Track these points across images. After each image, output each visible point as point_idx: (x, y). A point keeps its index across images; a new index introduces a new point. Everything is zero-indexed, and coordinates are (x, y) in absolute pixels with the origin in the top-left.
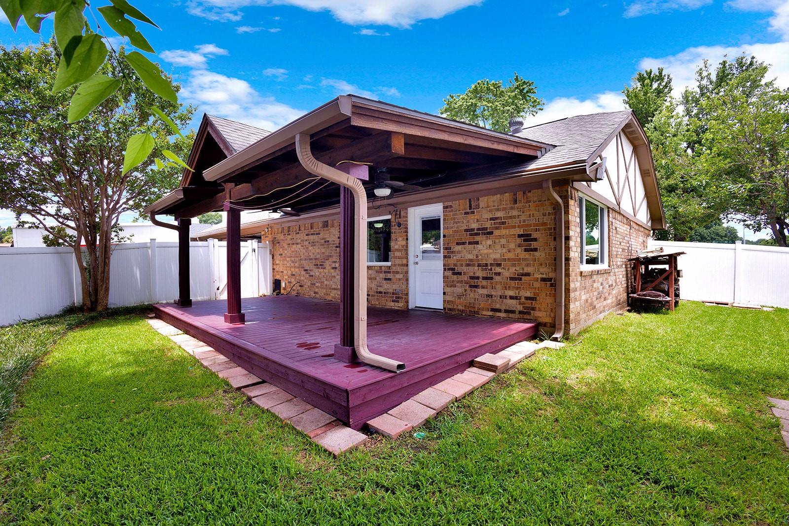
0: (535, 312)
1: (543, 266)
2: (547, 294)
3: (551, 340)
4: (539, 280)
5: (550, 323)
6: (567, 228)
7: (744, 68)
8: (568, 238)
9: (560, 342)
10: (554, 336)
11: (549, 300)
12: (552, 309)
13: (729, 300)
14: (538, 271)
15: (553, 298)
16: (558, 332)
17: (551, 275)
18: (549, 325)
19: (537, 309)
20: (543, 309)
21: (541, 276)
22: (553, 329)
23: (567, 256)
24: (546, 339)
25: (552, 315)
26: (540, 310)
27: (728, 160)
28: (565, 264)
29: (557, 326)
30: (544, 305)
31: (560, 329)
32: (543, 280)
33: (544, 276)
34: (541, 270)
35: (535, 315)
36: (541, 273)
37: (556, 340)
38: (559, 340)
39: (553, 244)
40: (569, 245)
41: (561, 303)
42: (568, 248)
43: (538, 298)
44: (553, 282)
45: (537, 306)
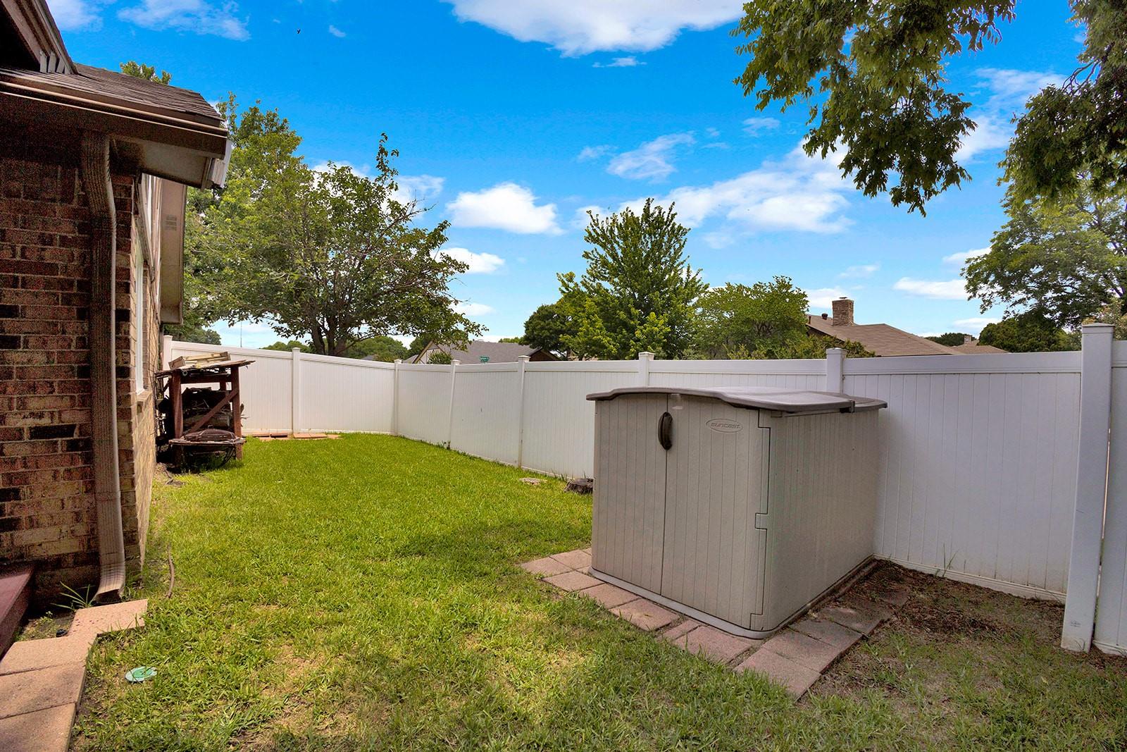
0: (16, 534)
1: (41, 392)
2: (56, 472)
3: (95, 604)
4: (26, 435)
5: (76, 555)
6: (125, 288)
7: (274, 129)
8: (124, 315)
9: (124, 599)
10: (102, 590)
11: (68, 490)
12: (77, 514)
13: (287, 431)
14: (23, 405)
15: (79, 484)
16: (110, 574)
17: (72, 417)
18: (70, 560)
19: (24, 522)
20: (44, 520)
21: (31, 422)
22: (88, 569)
23: (121, 364)
24: (77, 607)
25: (81, 529)
26: (33, 523)
27: (273, 236)
28: (117, 383)
29: (104, 558)
30: (50, 506)
31: (117, 563)
32: (38, 432)
33: (45, 422)
34: (34, 404)
35: (17, 542)
36: (32, 414)
37: (112, 598)
38: (121, 594)
39: (74, 329)
40: (128, 333)
41: (114, 492)
42: (124, 343)
43: (25, 489)
44: (76, 437)
45: (23, 515)
